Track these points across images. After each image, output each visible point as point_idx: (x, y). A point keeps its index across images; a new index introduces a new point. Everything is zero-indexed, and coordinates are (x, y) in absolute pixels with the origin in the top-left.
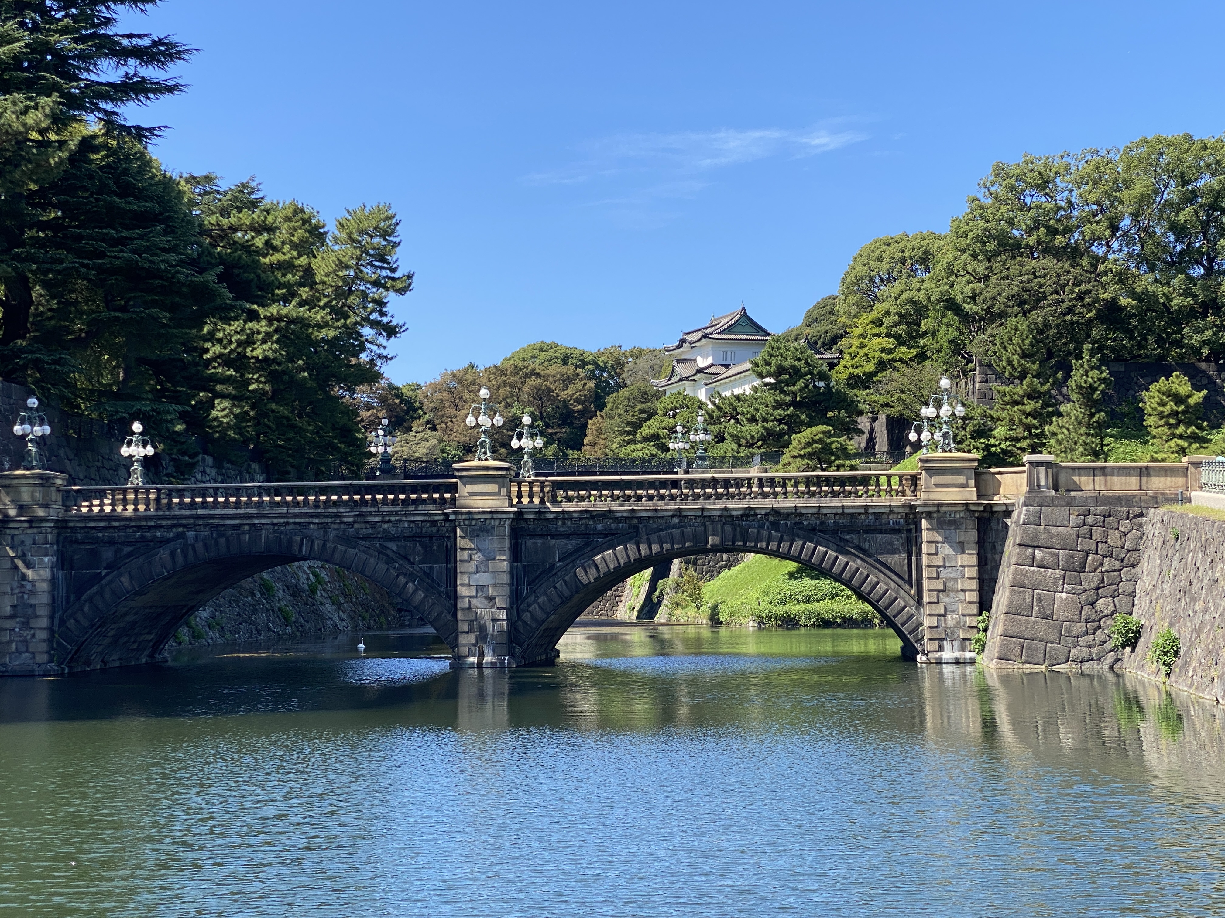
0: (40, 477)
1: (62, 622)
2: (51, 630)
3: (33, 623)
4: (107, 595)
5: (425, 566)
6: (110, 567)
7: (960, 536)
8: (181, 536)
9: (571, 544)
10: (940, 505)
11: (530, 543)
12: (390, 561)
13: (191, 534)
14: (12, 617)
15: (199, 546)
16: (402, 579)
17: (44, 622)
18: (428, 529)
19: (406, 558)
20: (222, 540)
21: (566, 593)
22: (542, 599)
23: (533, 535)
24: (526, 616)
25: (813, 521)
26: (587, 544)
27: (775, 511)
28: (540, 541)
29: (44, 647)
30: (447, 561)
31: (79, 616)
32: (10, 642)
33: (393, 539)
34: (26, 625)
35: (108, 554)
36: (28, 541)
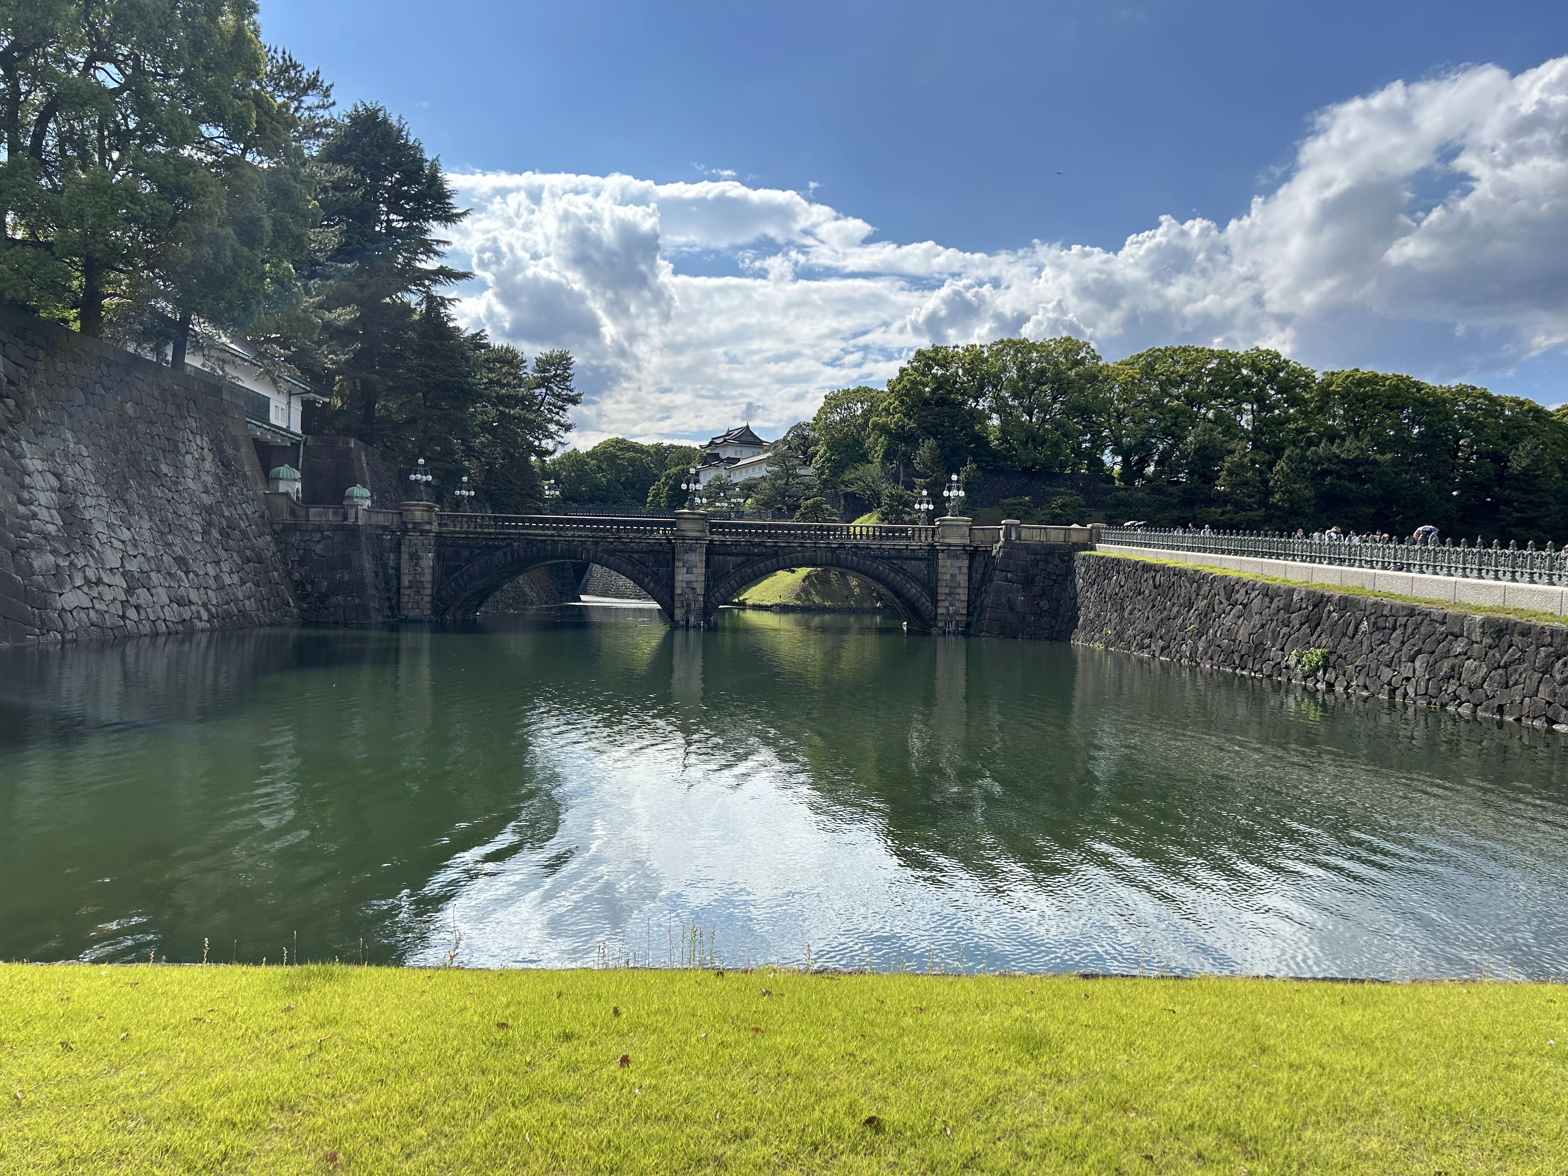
0: (427, 506)
1: (438, 591)
2: (432, 596)
3: (423, 592)
4: (466, 578)
5: (655, 569)
6: (468, 561)
7: (958, 563)
8: (510, 545)
9: (739, 560)
10: (950, 545)
11: (716, 558)
12: (634, 565)
13: (516, 544)
14: (409, 587)
15: (521, 551)
16: (641, 576)
17: (429, 592)
18: (657, 548)
19: (643, 563)
20: (535, 549)
21: (736, 586)
22: (722, 590)
23: (718, 554)
24: (713, 599)
25: (877, 552)
26: (748, 560)
27: (856, 546)
28: (721, 557)
29: (428, 606)
30: (668, 567)
31: (448, 588)
32: (408, 602)
33: (636, 552)
34: (418, 592)
35: (466, 553)
36: (419, 544)
